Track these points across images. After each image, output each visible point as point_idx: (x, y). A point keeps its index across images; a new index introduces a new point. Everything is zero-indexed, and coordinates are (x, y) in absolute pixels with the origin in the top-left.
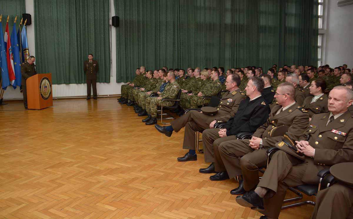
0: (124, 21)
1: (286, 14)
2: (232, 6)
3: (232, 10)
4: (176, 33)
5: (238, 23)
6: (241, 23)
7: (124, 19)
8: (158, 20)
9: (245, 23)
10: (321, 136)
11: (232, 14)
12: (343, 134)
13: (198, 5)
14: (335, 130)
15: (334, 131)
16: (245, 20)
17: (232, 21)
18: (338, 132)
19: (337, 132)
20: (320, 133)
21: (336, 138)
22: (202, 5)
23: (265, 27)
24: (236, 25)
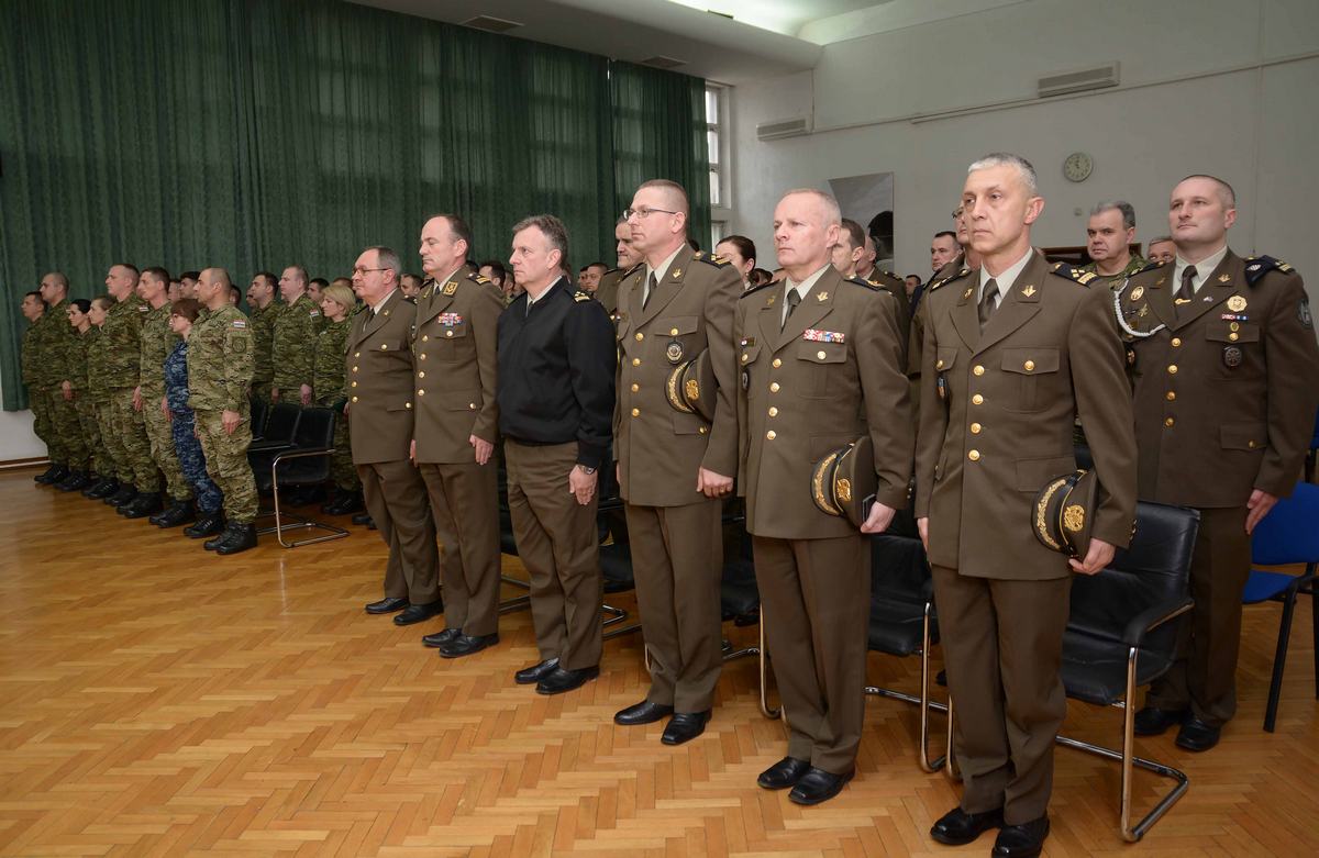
0: (22, 156)
1: (615, 156)
2: (443, 118)
3: (443, 131)
4: (246, 212)
5: (465, 179)
6: (477, 179)
7: (21, 148)
8: (174, 161)
9: (490, 180)
10: (778, 362)
11: (444, 146)
12: (838, 336)
13: (325, 109)
14: (812, 331)
15: (811, 335)
16: (490, 171)
17: (445, 171)
18: (821, 334)
19: (821, 337)
20: (777, 354)
21: (822, 355)
22: (339, 110)
23: (555, 194)
24: (460, 185)
